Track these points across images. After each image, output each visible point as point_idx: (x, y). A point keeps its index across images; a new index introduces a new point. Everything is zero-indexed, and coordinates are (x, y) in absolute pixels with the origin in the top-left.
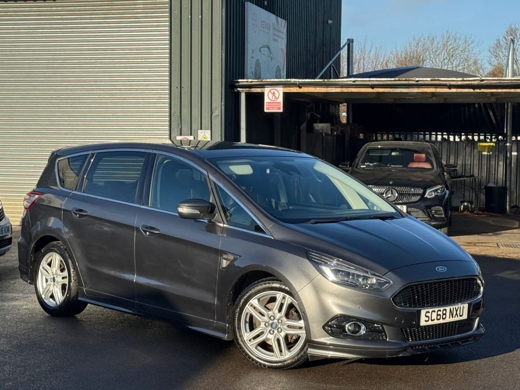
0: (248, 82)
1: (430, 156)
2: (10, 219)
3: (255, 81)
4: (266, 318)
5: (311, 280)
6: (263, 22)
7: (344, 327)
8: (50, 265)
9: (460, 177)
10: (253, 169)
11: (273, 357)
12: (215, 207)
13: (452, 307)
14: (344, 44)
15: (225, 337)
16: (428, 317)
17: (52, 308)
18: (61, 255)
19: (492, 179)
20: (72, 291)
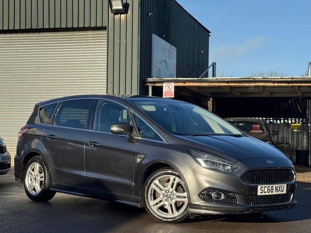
0: (153, 80)
1: (263, 126)
2: (10, 152)
3: (157, 79)
4: (164, 192)
5: (191, 167)
6: (163, 47)
7: (211, 195)
8: (33, 170)
9: (280, 144)
10: (156, 108)
11: (168, 216)
12: (133, 128)
13: (277, 185)
14: (210, 65)
15: (139, 205)
16: (262, 190)
17: (33, 196)
18: (40, 163)
19: (300, 146)
20: (46, 185)
